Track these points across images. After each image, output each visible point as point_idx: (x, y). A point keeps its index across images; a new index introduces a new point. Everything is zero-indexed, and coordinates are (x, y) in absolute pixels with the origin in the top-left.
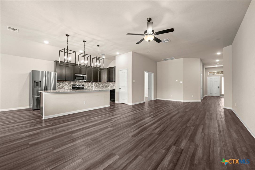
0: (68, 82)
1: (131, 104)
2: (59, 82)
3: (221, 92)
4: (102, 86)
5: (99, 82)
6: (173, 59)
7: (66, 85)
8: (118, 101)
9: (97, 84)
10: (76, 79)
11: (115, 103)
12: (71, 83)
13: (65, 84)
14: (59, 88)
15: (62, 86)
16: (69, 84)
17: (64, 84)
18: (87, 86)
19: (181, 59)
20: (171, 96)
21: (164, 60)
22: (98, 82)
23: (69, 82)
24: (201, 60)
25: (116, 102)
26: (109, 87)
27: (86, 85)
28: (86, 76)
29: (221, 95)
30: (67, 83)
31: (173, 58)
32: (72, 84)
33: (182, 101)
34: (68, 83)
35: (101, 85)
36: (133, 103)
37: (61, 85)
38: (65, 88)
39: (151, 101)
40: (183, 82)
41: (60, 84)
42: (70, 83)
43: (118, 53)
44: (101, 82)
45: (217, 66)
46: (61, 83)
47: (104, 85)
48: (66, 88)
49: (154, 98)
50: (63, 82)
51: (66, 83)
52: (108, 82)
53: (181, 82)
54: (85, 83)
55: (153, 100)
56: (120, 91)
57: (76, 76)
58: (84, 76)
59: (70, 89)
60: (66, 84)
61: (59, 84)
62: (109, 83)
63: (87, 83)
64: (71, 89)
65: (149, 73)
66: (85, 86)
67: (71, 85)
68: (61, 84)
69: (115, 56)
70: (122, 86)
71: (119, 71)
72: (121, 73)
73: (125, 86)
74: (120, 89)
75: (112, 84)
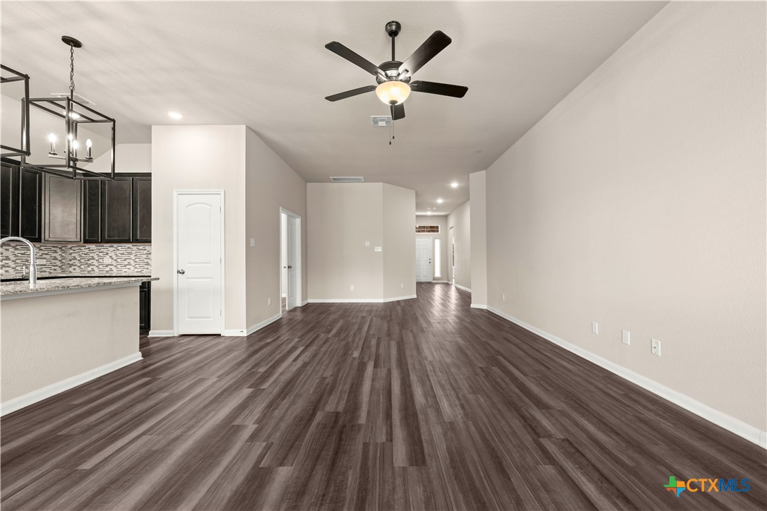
1: (245, 331)
3: (434, 274)
4: (43, 262)
6: (359, 181)
8: (171, 328)
19: (378, 187)
20: (352, 288)
21: (334, 179)
24: (417, 195)
25: (155, 333)
29: (434, 279)
31: (359, 179)
33: (381, 301)
36: (250, 329)
39: (295, 309)
40: (383, 249)
43: (175, 115)
44: (39, 239)
45: (429, 213)
47: (55, 258)
49: (303, 300)
52: (86, 241)
53: (379, 249)
55: (300, 305)
56: (179, 281)
62: (93, 246)
65: (288, 216)
69: (149, 128)
70: (190, 263)
71: (175, 194)
72: (187, 207)
73: (210, 263)
74: (183, 273)
75: (112, 254)
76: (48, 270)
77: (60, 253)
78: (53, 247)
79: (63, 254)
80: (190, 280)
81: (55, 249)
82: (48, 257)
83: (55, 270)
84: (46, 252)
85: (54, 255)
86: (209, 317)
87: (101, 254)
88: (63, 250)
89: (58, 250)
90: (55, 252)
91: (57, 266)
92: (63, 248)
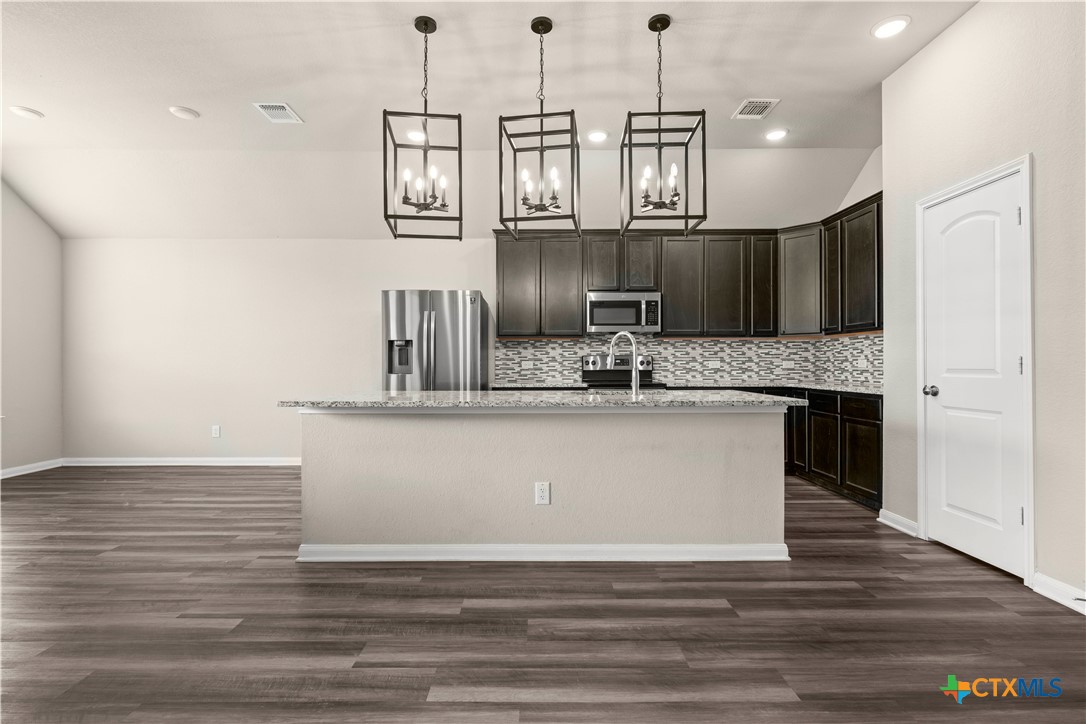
0: (560, 342)
2: (519, 343)
4: (791, 365)
5: (757, 334)
7: (554, 359)
9: (749, 354)
10: (592, 324)
11: (874, 531)
12: (578, 350)
13: (547, 353)
14: (516, 376)
15: (532, 367)
16: (566, 354)
17: (540, 356)
18: (670, 367)
22: (746, 334)
23: (566, 344)
25: (886, 517)
26: (844, 370)
27: (666, 360)
28: (656, 297)
30: (555, 351)
32: (581, 353)
34: (560, 351)
35: (777, 356)
37: (530, 360)
38: (544, 376)
41: (524, 353)
42: (571, 347)
43: (888, 30)
44: (774, 333)
46: (525, 348)
47: (806, 360)
48: (554, 376)
50: (538, 344)
51: (553, 348)
52: (829, 331)
54: (660, 349)
56: (929, 416)
57: (594, 305)
58: (643, 298)
59: (570, 383)
60: (552, 353)
61: (519, 353)
62: (842, 339)
63: (670, 349)
64: (575, 381)
66: (660, 364)
67: (575, 363)
68: (529, 352)
70: (949, 370)
71: (919, 209)
72: (943, 232)
73: (993, 371)
74: (935, 394)
75: (867, 352)
76: (797, 376)
77: (813, 352)
78: (804, 343)
79: (817, 354)
80: (950, 413)
81: (805, 345)
82: (796, 357)
83: (806, 377)
84: (795, 351)
85: (805, 354)
86: (994, 521)
87: (855, 352)
88: (818, 347)
89: (810, 347)
90: (807, 350)
91: (808, 371)
92: (818, 344)
